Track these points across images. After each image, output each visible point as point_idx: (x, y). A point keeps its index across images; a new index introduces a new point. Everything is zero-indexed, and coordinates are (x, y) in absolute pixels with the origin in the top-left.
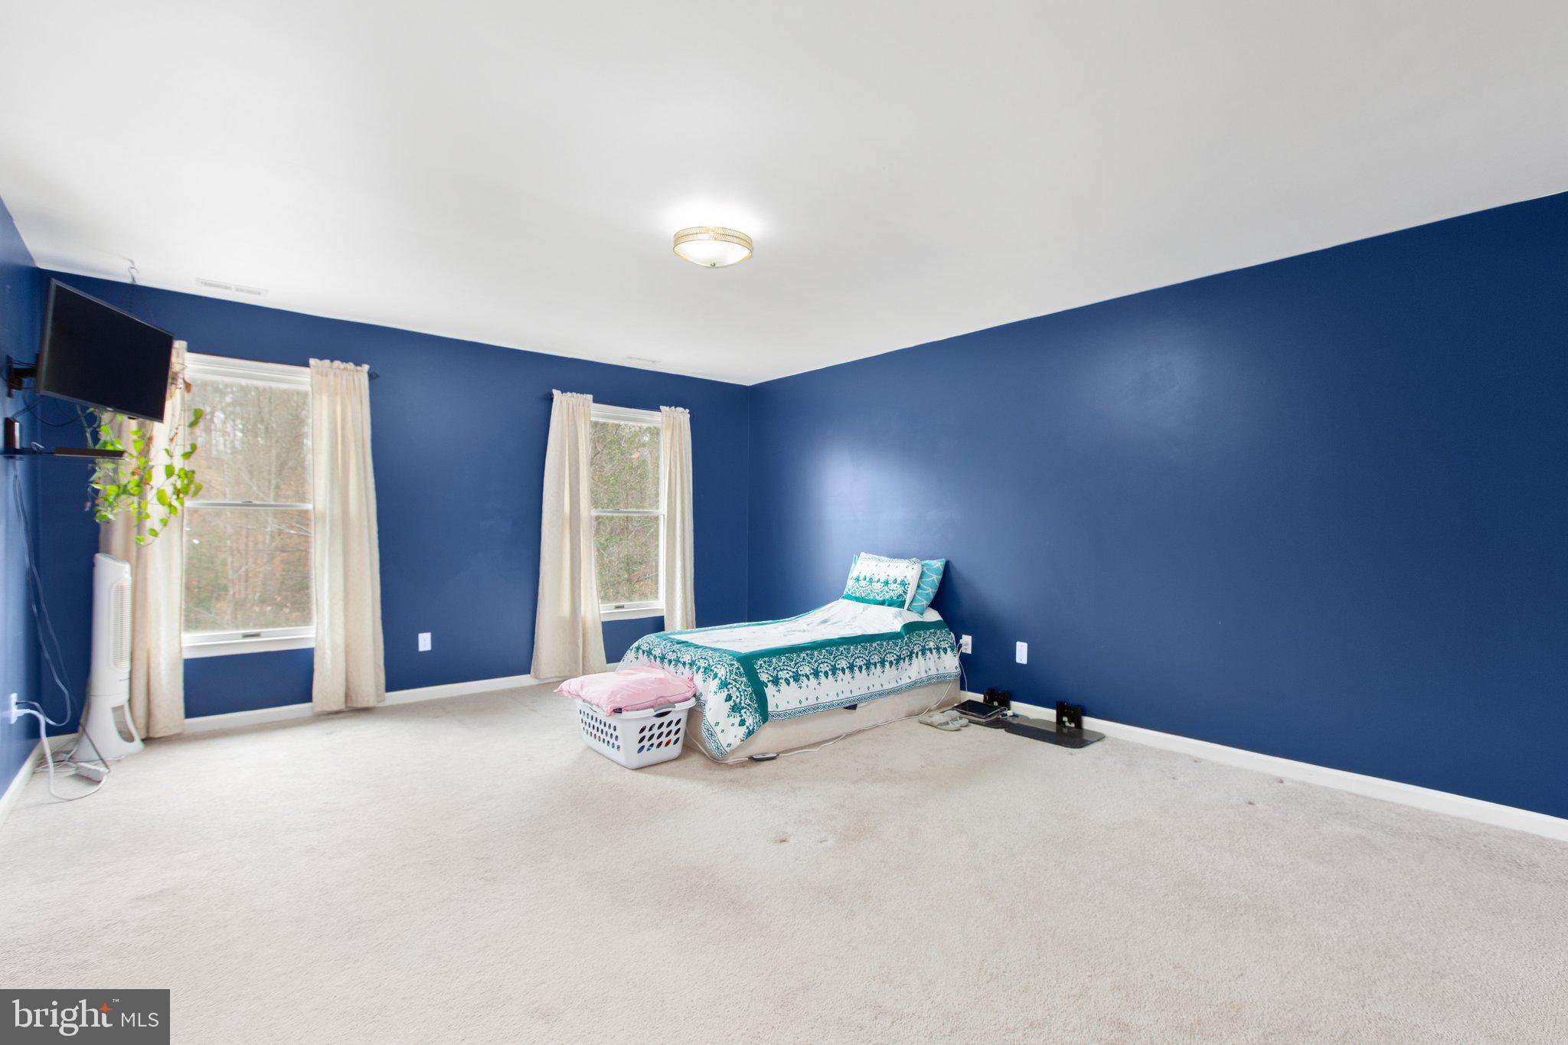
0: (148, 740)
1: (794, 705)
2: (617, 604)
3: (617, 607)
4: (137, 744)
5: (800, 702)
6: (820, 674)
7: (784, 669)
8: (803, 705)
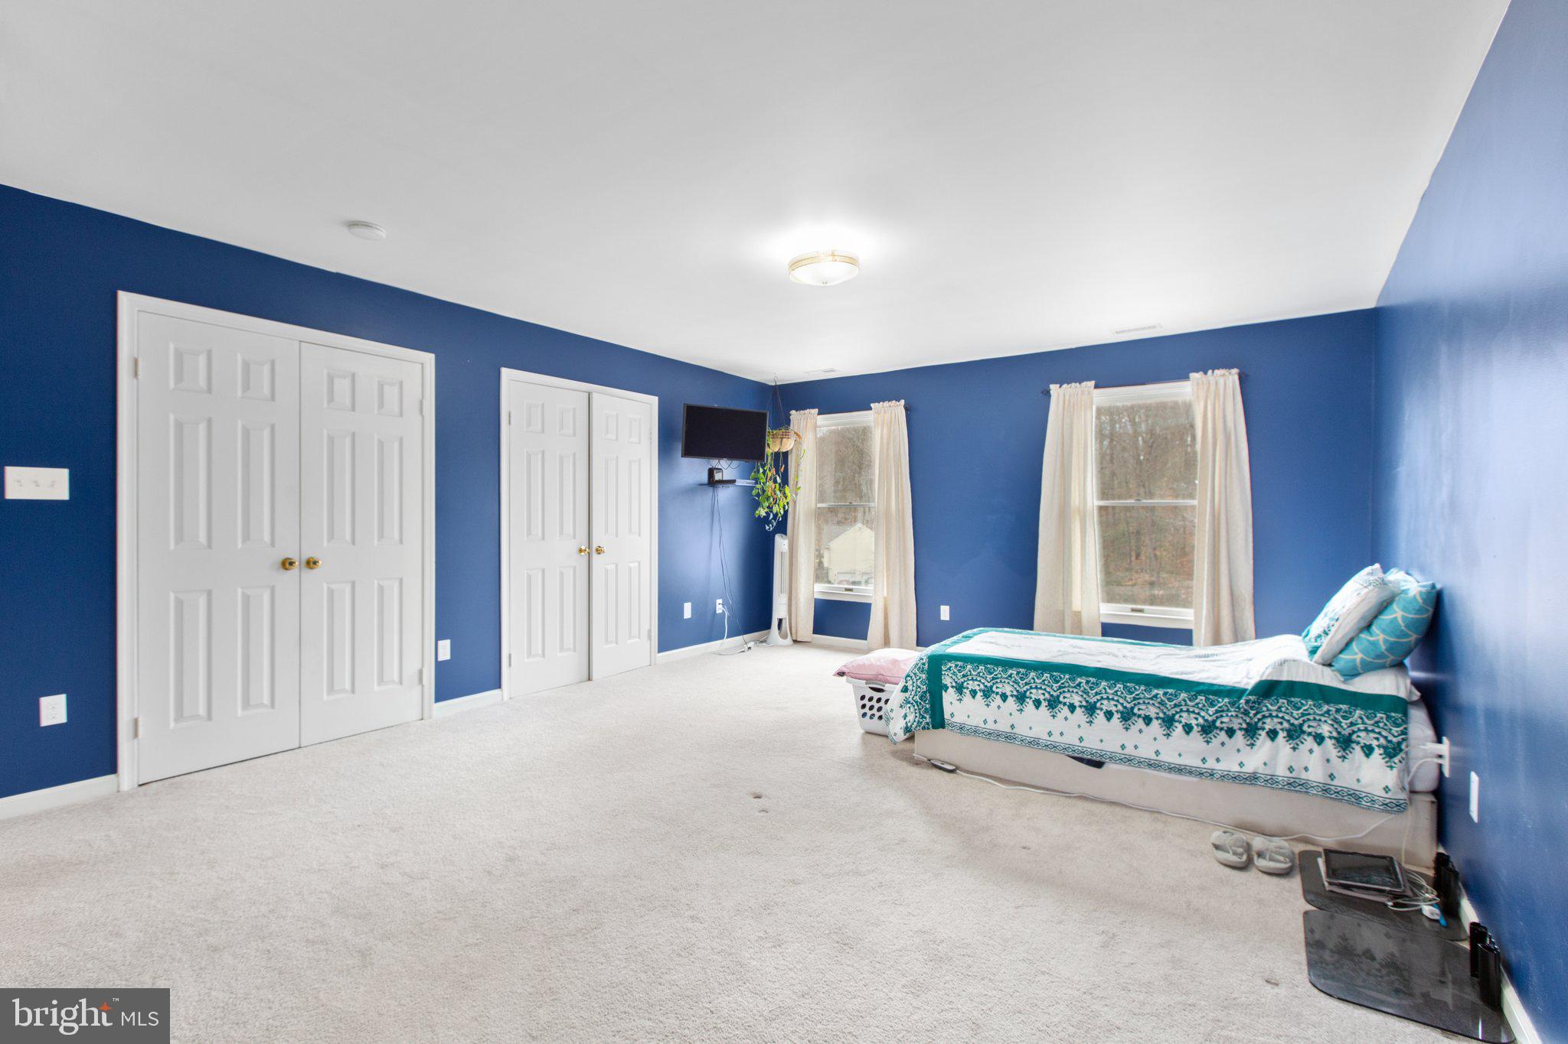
0: (795, 641)
1: (976, 721)
2: (1134, 606)
3: (1133, 610)
4: (789, 641)
5: (985, 722)
6: (1028, 700)
7: (976, 680)
8: (987, 726)
